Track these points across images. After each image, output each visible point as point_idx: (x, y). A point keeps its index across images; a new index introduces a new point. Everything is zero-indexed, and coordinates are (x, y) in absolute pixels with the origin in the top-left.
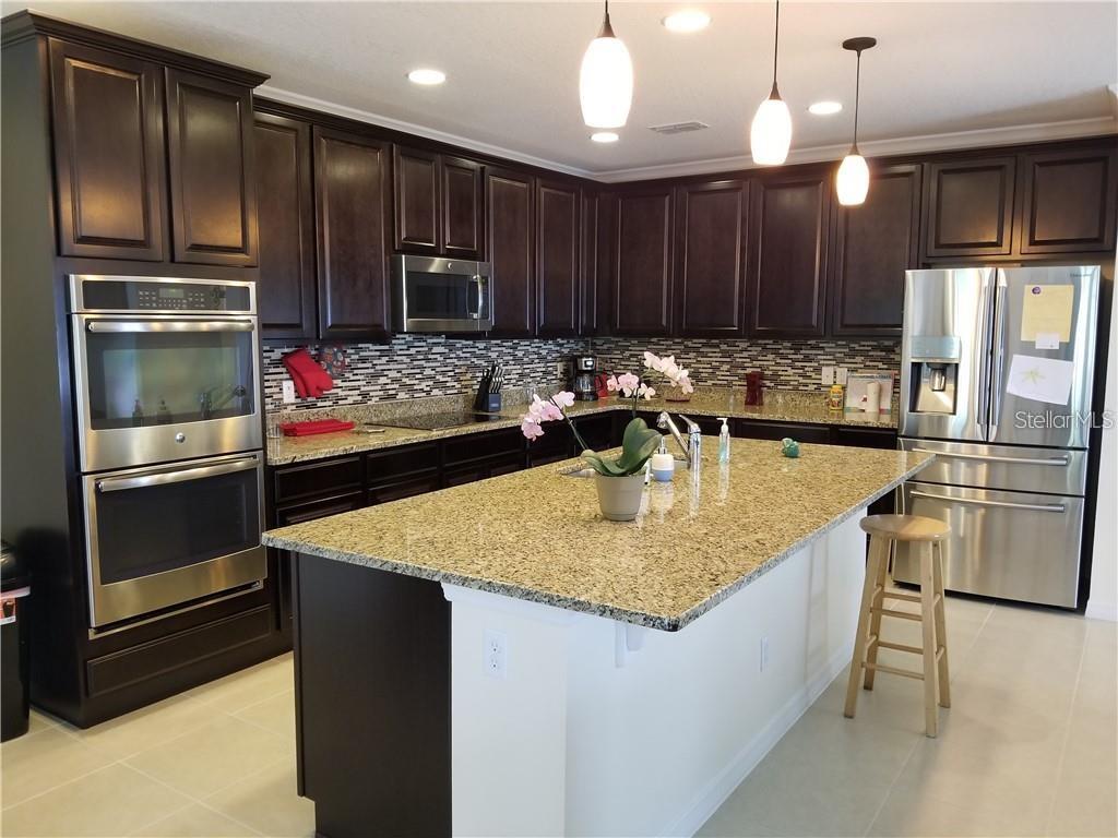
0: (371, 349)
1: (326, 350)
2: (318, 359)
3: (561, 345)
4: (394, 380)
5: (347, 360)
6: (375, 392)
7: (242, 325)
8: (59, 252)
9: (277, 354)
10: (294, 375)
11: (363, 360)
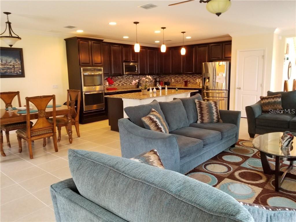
0: (120, 77)
1: (113, 77)
2: (112, 79)
3: (154, 77)
4: (124, 82)
5: (116, 79)
6: (121, 84)
7: (101, 74)
8: (80, 65)
9: (105, 78)
10: (108, 81)
11: (119, 79)
